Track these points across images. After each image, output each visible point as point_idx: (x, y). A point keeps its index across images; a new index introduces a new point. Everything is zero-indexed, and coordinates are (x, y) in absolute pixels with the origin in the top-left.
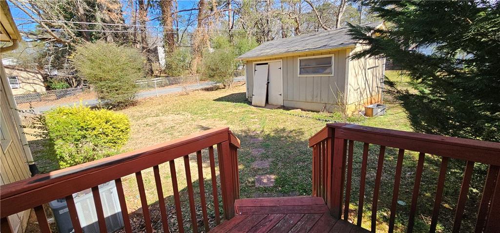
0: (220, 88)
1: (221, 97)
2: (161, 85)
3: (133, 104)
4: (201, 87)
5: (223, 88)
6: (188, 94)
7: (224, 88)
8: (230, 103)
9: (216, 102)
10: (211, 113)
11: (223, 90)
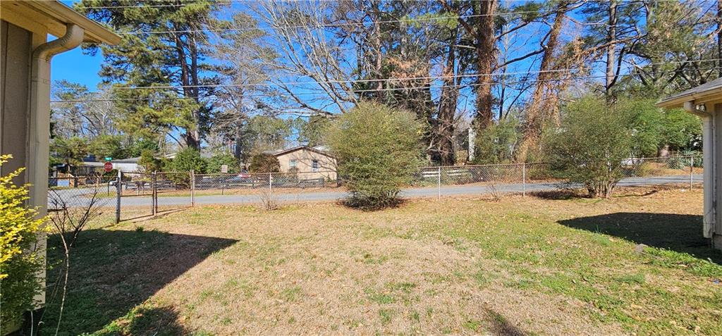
0: (578, 196)
1: (582, 215)
2: (460, 182)
3: (395, 203)
4: (530, 190)
5: (586, 197)
6: (497, 199)
7: (590, 197)
8: (620, 240)
9: (568, 229)
10: (547, 263)
11: (588, 200)
